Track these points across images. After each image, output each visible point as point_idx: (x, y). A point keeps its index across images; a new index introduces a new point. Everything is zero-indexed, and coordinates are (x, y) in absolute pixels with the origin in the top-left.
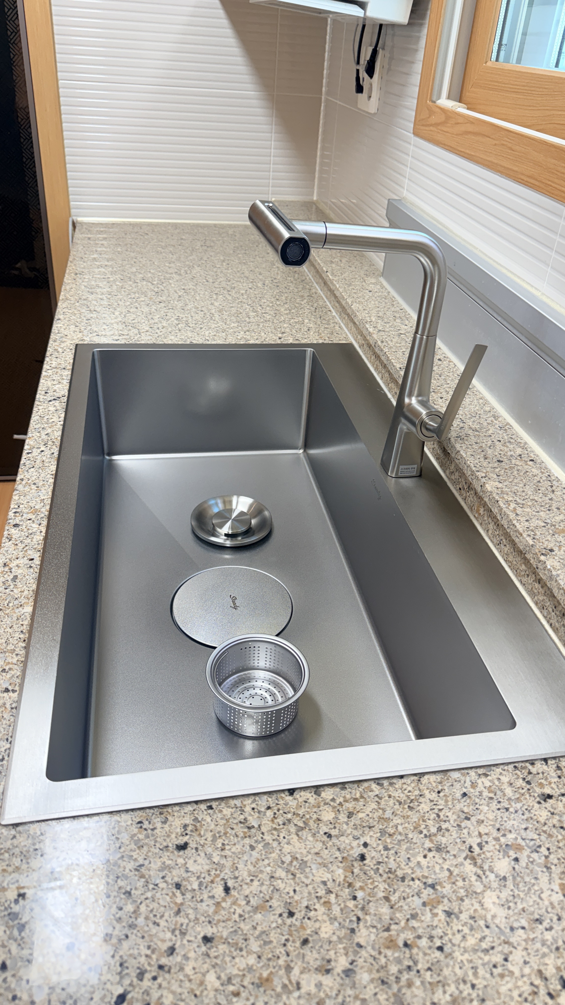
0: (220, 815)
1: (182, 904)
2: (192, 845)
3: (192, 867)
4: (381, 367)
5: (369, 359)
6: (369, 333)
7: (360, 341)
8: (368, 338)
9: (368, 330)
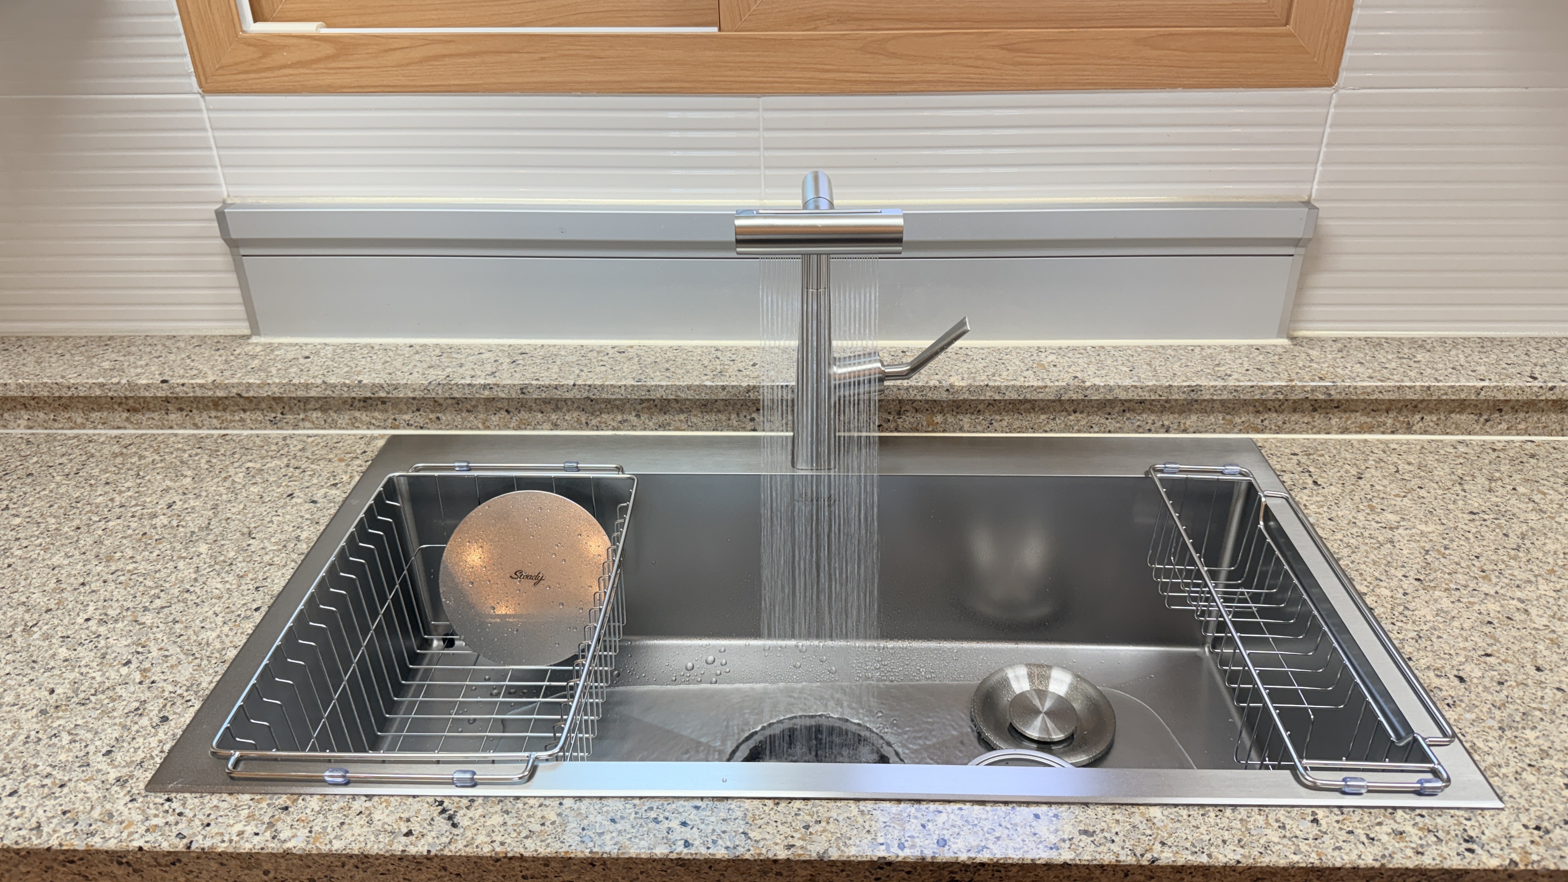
0: (1415, 654)
1: (1516, 681)
2: (1456, 673)
3: (1478, 674)
4: (540, 415)
5: (480, 425)
6: (484, 387)
7: (417, 420)
8: (487, 393)
9: (475, 385)
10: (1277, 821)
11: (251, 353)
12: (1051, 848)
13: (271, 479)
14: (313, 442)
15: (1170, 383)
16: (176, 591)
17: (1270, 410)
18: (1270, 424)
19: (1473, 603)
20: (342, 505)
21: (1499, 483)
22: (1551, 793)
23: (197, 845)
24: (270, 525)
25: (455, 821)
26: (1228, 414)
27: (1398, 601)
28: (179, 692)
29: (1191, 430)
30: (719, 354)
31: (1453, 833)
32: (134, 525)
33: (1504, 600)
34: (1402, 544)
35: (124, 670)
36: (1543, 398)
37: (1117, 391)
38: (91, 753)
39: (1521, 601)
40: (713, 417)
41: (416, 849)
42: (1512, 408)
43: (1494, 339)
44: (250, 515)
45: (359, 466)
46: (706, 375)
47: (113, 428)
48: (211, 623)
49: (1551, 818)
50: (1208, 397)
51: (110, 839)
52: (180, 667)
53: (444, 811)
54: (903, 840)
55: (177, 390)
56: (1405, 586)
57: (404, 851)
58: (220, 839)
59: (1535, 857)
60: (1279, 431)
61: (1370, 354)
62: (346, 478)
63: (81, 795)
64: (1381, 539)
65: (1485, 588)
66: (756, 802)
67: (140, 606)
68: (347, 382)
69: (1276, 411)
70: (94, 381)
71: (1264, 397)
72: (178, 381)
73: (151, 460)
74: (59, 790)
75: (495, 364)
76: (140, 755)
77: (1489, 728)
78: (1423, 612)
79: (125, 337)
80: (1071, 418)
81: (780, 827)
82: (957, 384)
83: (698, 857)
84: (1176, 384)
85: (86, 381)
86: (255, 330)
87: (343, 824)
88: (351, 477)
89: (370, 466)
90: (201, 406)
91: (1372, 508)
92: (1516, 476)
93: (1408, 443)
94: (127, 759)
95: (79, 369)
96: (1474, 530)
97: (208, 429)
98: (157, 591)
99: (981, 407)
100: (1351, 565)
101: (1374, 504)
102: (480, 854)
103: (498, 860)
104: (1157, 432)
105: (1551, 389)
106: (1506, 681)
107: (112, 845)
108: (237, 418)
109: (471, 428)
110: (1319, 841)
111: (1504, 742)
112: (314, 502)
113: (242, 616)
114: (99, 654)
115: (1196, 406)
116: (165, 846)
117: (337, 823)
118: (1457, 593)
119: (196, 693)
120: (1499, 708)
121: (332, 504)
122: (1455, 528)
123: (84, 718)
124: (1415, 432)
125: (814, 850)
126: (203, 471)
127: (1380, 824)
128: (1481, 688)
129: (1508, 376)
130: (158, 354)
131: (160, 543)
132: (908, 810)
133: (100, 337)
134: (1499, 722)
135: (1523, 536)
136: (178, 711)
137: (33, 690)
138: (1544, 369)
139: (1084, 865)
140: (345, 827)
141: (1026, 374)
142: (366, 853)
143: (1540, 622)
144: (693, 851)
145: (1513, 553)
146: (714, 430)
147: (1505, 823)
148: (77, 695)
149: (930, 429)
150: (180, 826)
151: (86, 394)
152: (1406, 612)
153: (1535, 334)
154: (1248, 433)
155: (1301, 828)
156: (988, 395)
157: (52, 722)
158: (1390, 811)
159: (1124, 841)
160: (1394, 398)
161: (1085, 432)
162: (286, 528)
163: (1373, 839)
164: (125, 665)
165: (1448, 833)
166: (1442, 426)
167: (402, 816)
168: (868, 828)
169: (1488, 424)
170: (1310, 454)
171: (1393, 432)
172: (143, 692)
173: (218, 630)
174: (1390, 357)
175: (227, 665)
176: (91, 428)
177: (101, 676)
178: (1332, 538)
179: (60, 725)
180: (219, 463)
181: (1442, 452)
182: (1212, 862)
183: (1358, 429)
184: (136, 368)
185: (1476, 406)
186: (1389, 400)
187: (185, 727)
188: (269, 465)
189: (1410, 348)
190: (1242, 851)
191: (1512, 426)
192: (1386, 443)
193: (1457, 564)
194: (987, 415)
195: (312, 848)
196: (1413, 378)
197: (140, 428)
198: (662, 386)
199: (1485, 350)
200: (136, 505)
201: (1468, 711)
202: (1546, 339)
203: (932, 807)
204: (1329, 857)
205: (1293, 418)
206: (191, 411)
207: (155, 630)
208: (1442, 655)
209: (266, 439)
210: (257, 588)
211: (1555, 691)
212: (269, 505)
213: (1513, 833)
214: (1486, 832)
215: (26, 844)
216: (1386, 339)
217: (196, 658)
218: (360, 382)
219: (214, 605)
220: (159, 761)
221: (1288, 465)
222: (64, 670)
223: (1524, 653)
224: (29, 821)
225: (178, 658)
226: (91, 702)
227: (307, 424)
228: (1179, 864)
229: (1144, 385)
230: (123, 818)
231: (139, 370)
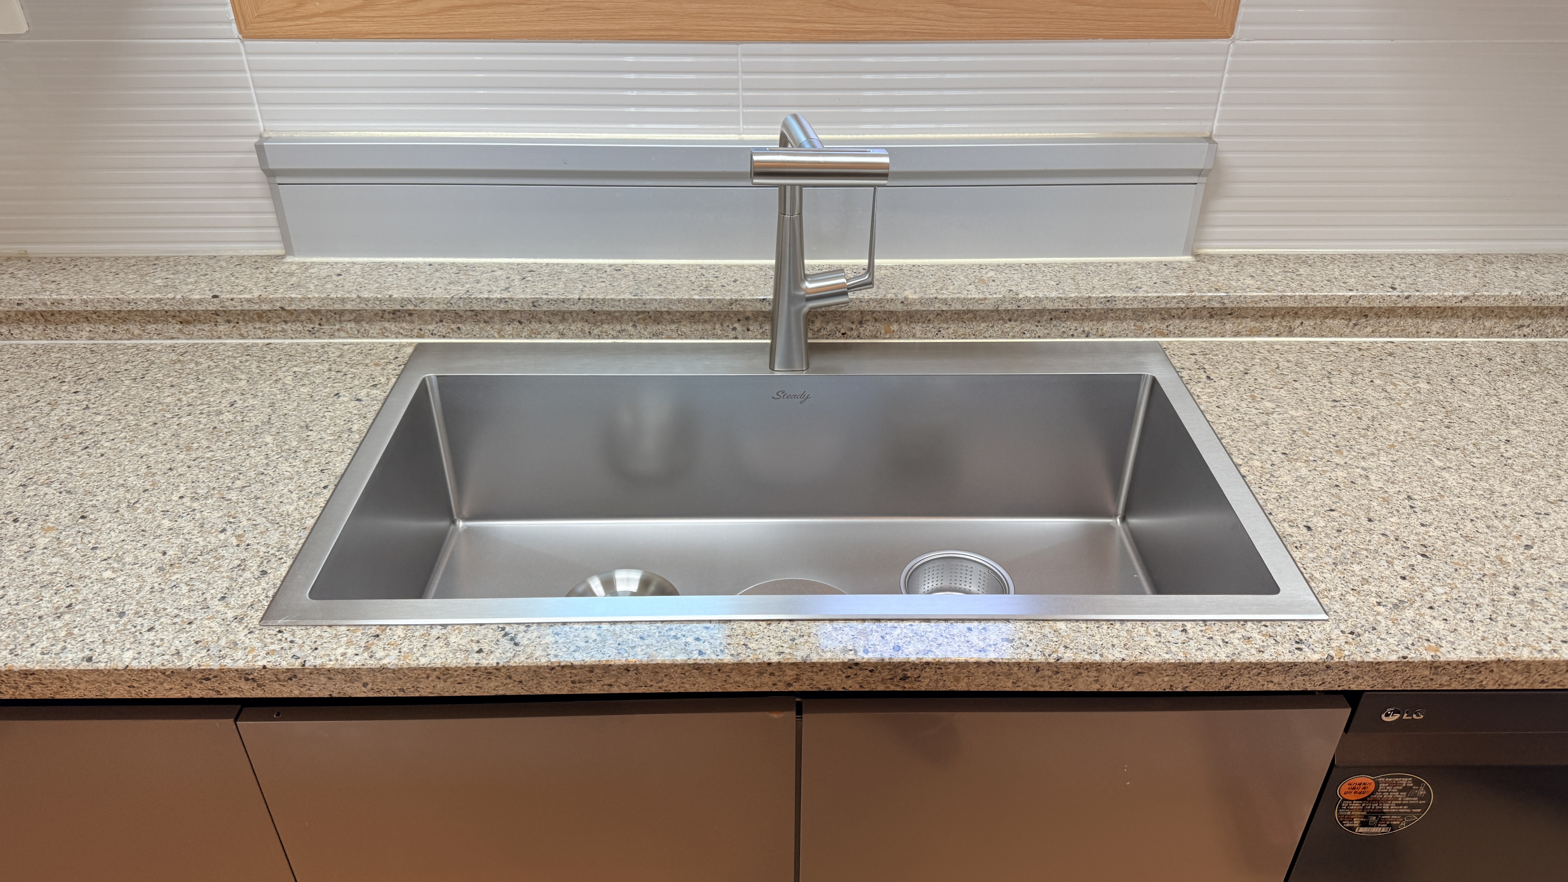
0: (1275, 510)
1: (1351, 530)
2: (1305, 523)
3: (1323, 524)
4: (548, 326)
5: (496, 335)
6: (501, 300)
7: (441, 330)
8: (502, 306)
9: (492, 299)
10: (1155, 631)
11: (288, 271)
12: (980, 651)
13: (318, 381)
14: (349, 349)
15: (1090, 295)
16: (252, 474)
17: (1174, 317)
18: (1174, 329)
19: (1325, 471)
20: (385, 402)
21: (1361, 376)
22: (1366, 609)
23: (310, 664)
24: (324, 419)
25: (516, 641)
26: (1139, 321)
27: (1266, 470)
28: (271, 552)
29: (1108, 335)
30: (704, 271)
31: (1288, 638)
32: (204, 421)
33: (1351, 468)
34: (1274, 426)
35: (222, 536)
36: (1400, 305)
37: (1045, 302)
38: (208, 599)
39: (1364, 469)
40: (700, 327)
41: (487, 662)
42: (1376, 314)
43: (1366, 255)
44: (305, 411)
45: (393, 369)
46: (694, 290)
47: (167, 338)
48: (288, 498)
49: (1363, 626)
50: (1121, 306)
51: (238, 660)
52: (268, 534)
53: (506, 635)
54: (867, 647)
55: (227, 304)
56: (1273, 459)
57: (477, 664)
58: (327, 658)
59: (1347, 653)
60: (1182, 334)
61: (1261, 269)
62: (383, 380)
63: (207, 630)
64: (1258, 422)
65: (1337, 459)
66: (753, 623)
67: (224, 486)
68: (379, 296)
69: (1179, 318)
70: (152, 297)
71: (1168, 306)
72: (228, 296)
73: (206, 365)
74: (188, 626)
75: (507, 281)
76: (249, 600)
77: (1326, 563)
78: (1285, 478)
79: (170, 257)
80: (1007, 325)
81: (772, 640)
82: (910, 297)
83: (710, 662)
84: (1094, 296)
85: (144, 296)
86: (289, 251)
87: (425, 646)
88: (388, 379)
89: (403, 370)
90: (247, 318)
91: (1253, 398)
92: (1375, 371)
93: (1290, 344)
94: (239, 602)
95: (136, 286)
96: (1334, 415)
97: (253, 338)
98: (236, 474)
99: (931, 317)
100: (1231, 443)
101: (1256, 395)
102: (539, 664)
103: (553, 669)
104: (1079, 337)
105: (1407, 297)
106: (1344, 529)
107: (241, 665)
108: (279, 329)
109: (488, 337)
110: (1186, 644)
111: (1335, 573)
112: (359, 400)
113: (313, 493)
114: (197, 525)
115: (1111, 314)
116: (284, 665)
117: (421, 645)
118: (1314, 464)
119: (286, 552)
120: (1335, 549)
121: (375, 402)
122: (1319, 413)
123: (196, 573)
124: (1296, 335)
125: (799, 656)
126: (255, 375)
127: (1234, 632)
128: (1323, 534)
129: (1372, 287)
130: (204, 272)
131: (230, 435)
132: (871, 627)
133: (147, 257)
134: (1334, 559)
135: (1373, 419)
136: (274, 566)
137: (148, 553)
138: (1403, 281)
139: (1005, 663)
140: (428, 648)
141: (969, 287)
142: (447, 666)
143: (1376, 485)
144: (706, 657)
145: (1363, 432)
146: (701, 338)
147: (1328, 629)
148: (186, 556)
149: (888, 336)
150: (293, 651)
151: (145, 308)
152: (1272, 479)
153: (1400, 251)
154: (1155, 337)
155: (1173, 635)
156: (937, 306)
157: (170, 576)
158: (1242, 623)
159: (1036, 646)
160: (1277, 306)
161: (1019, 338)
162: (338, 422)
163: (1227, 643)
164: (222, 531)
165: (1284, 637)
166: (1318, 329)
167: (473, 638)
168: (840, 639)
169: (1356, 327)
170: (1206, 354)
171: (1277, 335)
172: (241, 552)
173: (295, 504)
174: (1277, 271)
175: (308, 531)
176: (147, 339)
177: (203, 541)
178: (1218, 422)
179: (177, 579)
180: (268, 368)
181: (1317, 351)
182: (1103, 660)
183: (1248, 333)
184: (187, 284)
185: (1346, 312)
186: (1274, 308)
187: (282, 578)
188: (313, 369)
189: (1295, 264)
190: (1127, 652)
191: (1376, 330)
192: (1271, 344)
193: (1317, 441)
194: (936, 324)
195: (403, 663)
196: (1294, 289)
197: (191, 338)
198: (656, 300)
199: (1356, 265)
200: (201, 404)
201: (1311, 552)
202: (1409, 255)
203: (889, 624)
204: (1193, 655)
205: (1193, 324)
206: (238, 323)
207: (241, 504)
208: (1296, 511)
209: (306, 347)
210: (322, 470)
211: (1380, 536)
212: (320, 403)
213: (1333, 637)
214: (1313, 636)
215: (171, 666)
216: (1276, 255)
217: (281, 526)
218: (390, 296)
219: (288, 484)
220: (266, 604)
221: (1187, 363)
222: (170, 537)
223: (1361, 509)
224: (169, 649)
225: (265, 526)
226: (199, 561)
227: (342, 334)
228: (1078, 661)
229: (1068, 297)
230: (246, 645)
231: (190, 287)
